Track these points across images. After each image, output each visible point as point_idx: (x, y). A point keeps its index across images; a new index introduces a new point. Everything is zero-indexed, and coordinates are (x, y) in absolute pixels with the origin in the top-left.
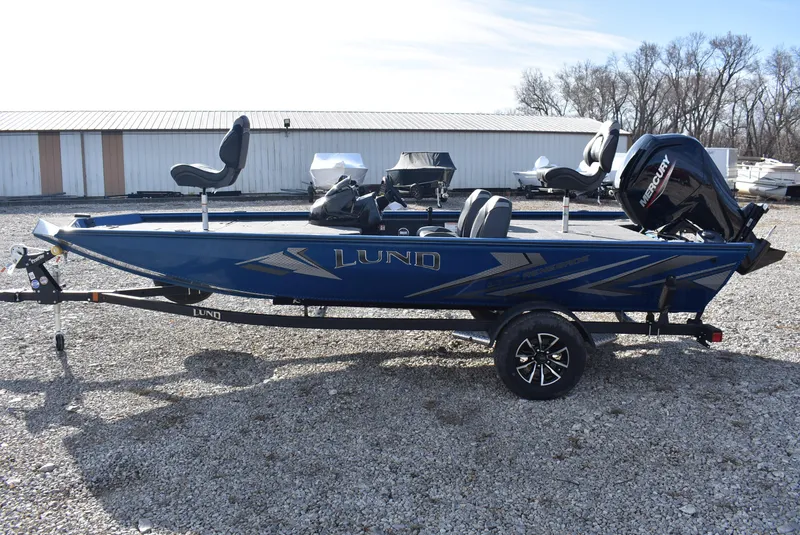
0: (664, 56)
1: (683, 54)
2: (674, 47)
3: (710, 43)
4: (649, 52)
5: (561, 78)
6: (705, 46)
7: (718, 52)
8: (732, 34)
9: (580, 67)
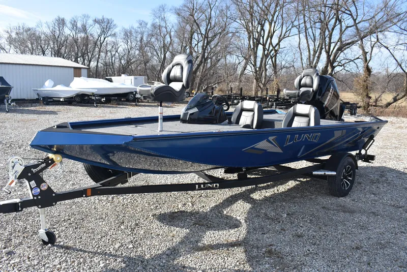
0: (69, 25)
1: (79, 25)
2: (75, 21)
3: (93, 21)
4: (61, 22)
5: (8, 32)
6: (90, 22)
7: (97, 25)
8: (105, 17)
9: (19, 27)
